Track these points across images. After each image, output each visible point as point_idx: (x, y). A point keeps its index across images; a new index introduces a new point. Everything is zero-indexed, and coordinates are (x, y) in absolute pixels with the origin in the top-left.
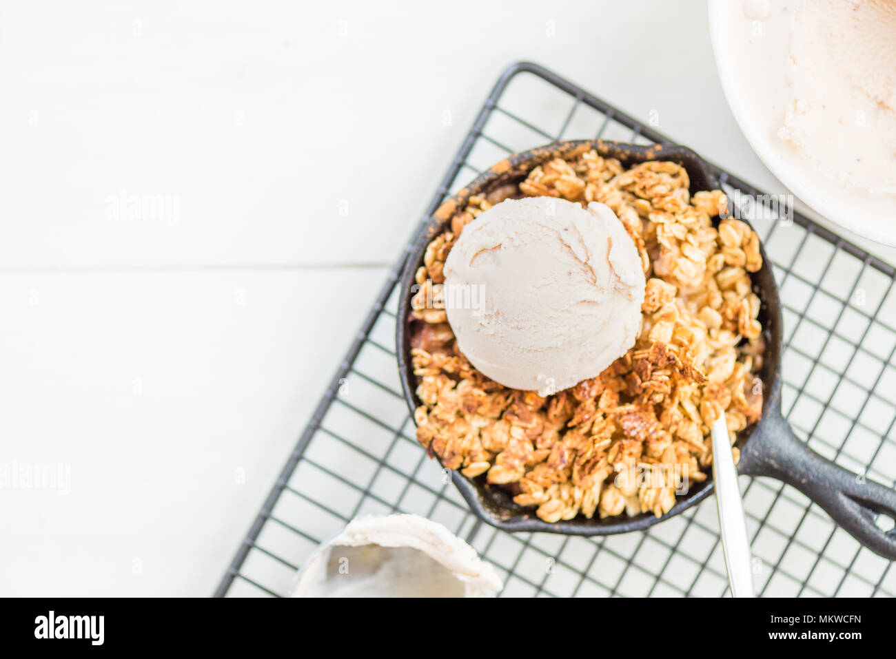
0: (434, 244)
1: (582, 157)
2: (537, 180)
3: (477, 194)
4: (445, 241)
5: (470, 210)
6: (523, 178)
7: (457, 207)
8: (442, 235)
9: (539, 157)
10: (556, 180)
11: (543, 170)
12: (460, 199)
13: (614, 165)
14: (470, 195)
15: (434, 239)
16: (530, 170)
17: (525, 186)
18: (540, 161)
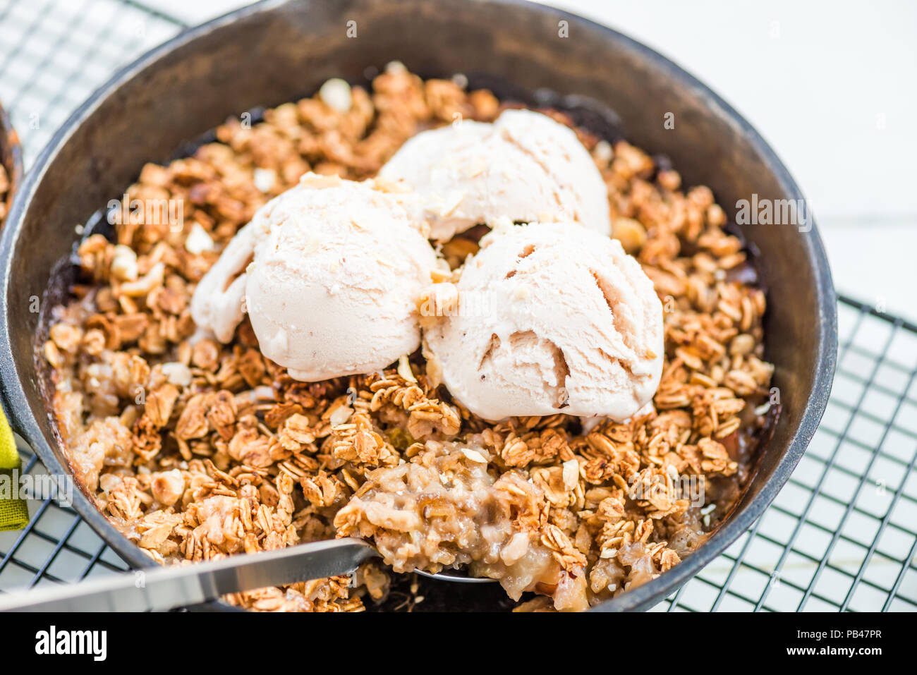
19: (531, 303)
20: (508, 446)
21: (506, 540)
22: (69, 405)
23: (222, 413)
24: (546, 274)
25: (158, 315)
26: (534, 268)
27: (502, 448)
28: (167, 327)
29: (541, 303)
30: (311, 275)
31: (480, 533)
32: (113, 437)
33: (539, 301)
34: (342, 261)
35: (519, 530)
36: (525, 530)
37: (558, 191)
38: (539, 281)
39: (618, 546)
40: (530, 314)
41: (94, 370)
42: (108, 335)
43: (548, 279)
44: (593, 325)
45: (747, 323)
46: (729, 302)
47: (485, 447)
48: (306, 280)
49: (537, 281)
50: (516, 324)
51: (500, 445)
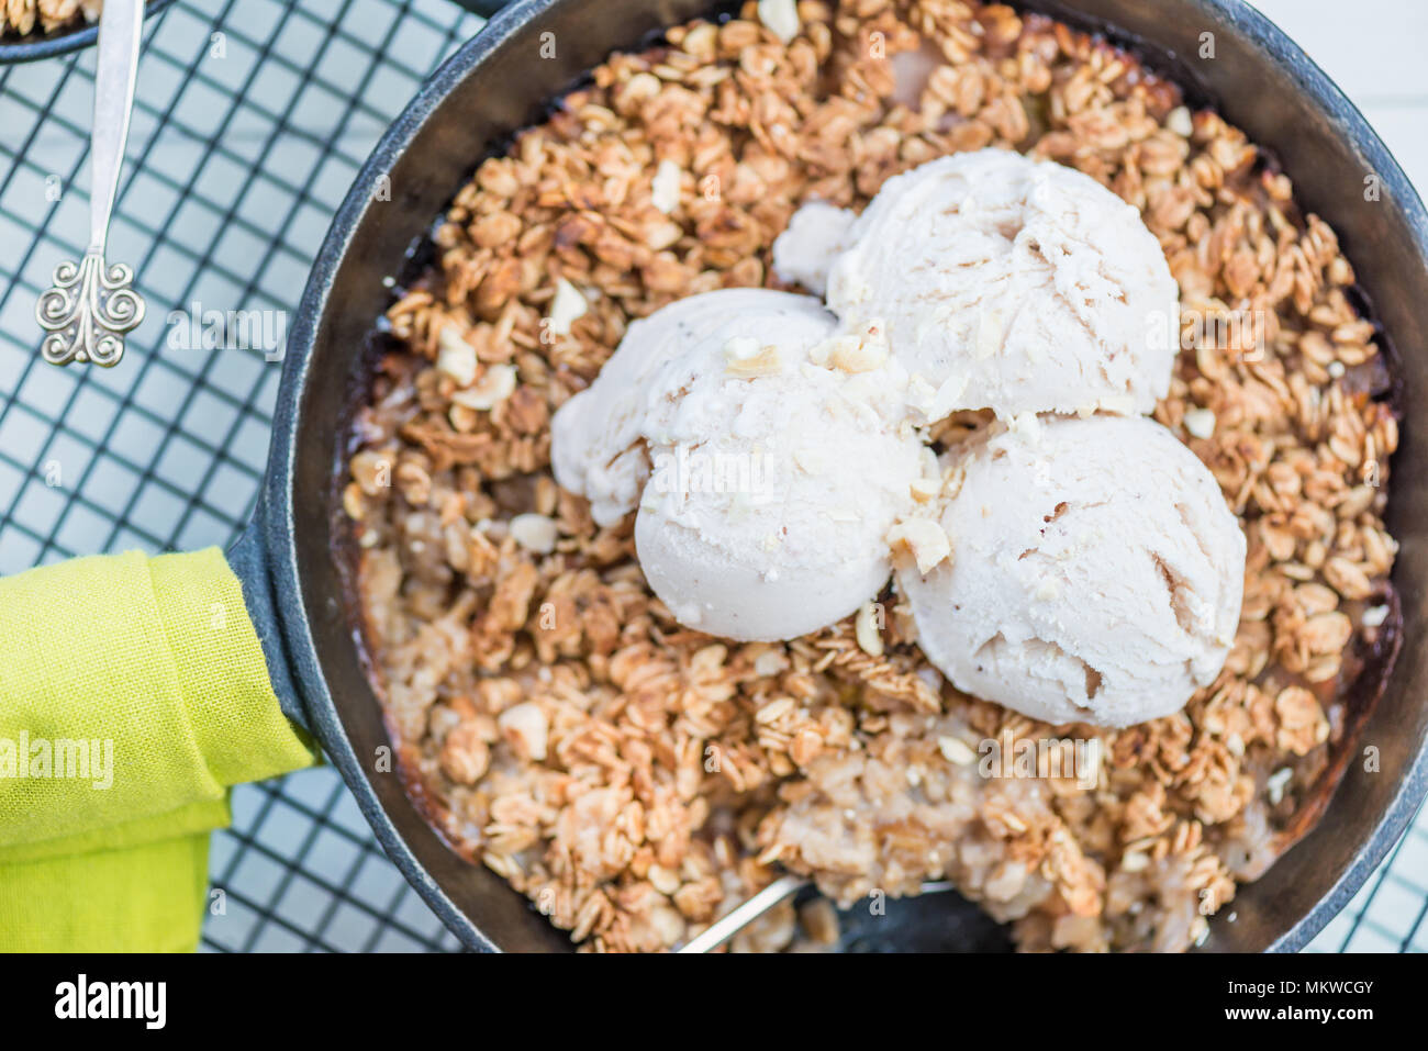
19: (1059, 607)
20: (1005, 731)
21: (994, 867)
23: (602, 624)
24: (1084, 565)
25: (507, 434)
26: (1066, 551)
27: (997, 732)
28: (520, 453)
29: (1074, 610)
30: (736, 555)
31: (958, 852)
32: (445, 652)
33: (1069, 605)
34: (782, 535)
35: (1014, 858)
36: (1022, 859)
37: (1107, 365)
38: (1071, 575)
39: (1150, 852)
40: (1056, 624)
41: (415, 523)
42: (433, 459)
43: (1085, 572)
44: (1145, 636)
45: (1367, 472)
46: (1345, 440)
47: (973, 729)
48: (729, 560)
49: (1069, 575)
50: (1034, 629)
51: (994, 724)
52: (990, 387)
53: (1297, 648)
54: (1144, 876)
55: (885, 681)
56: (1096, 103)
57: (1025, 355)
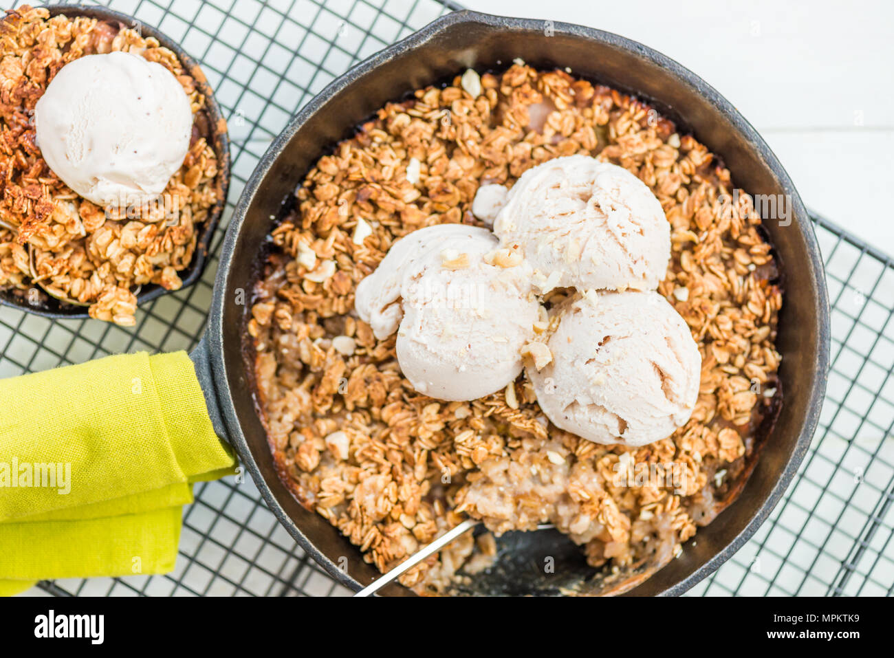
0: (174, 57)
1: (213, 191)
2: (205, 152)
3: (206, 102)
4: (175, 68)
5: (195, 94)
6: (210, 142)
7: (199, 83)
8: (180, 66)
9: (222, 158)
10: (200, 166)
11: (211, 158)
12: (204, 87)
13: (201, 216)
14: (207, 97)
15: (179, 58)
16: (215, 150)
17: (202, 143)
18: (220, 157)
19: (605, 388)
20: (580, 448)
21: (574, 517)
22: (266, 369)
23: (378, 392)
24: (618, 368)
25: (331, 295)
26: (609, 361)
27: (577, 448)
28: (338, 305)
29: (612, 390)
30: (445, 358)
31: (556, 509)
32: (298, 405)
33: (610, 388)
34: (468, 349)
35: (584, 513)
36: (588, 514)
37: (632, 266)
39: (653, 511)
40: (603, 397)
41: (284, 340)
42: (294, 307)
43: (618, 371)
44: (648, 404)
45: (766, 319)
46: (755, 303)
47: (564, 446)
48: (441, 360)
49: (610, 373)
50: (592, 399)
51: (575, 445)
52: (574, 276)
53: (729, 408)
54: (651, 523)
55: (520, 423)
56: (632, 131)
57: (591, 261)
